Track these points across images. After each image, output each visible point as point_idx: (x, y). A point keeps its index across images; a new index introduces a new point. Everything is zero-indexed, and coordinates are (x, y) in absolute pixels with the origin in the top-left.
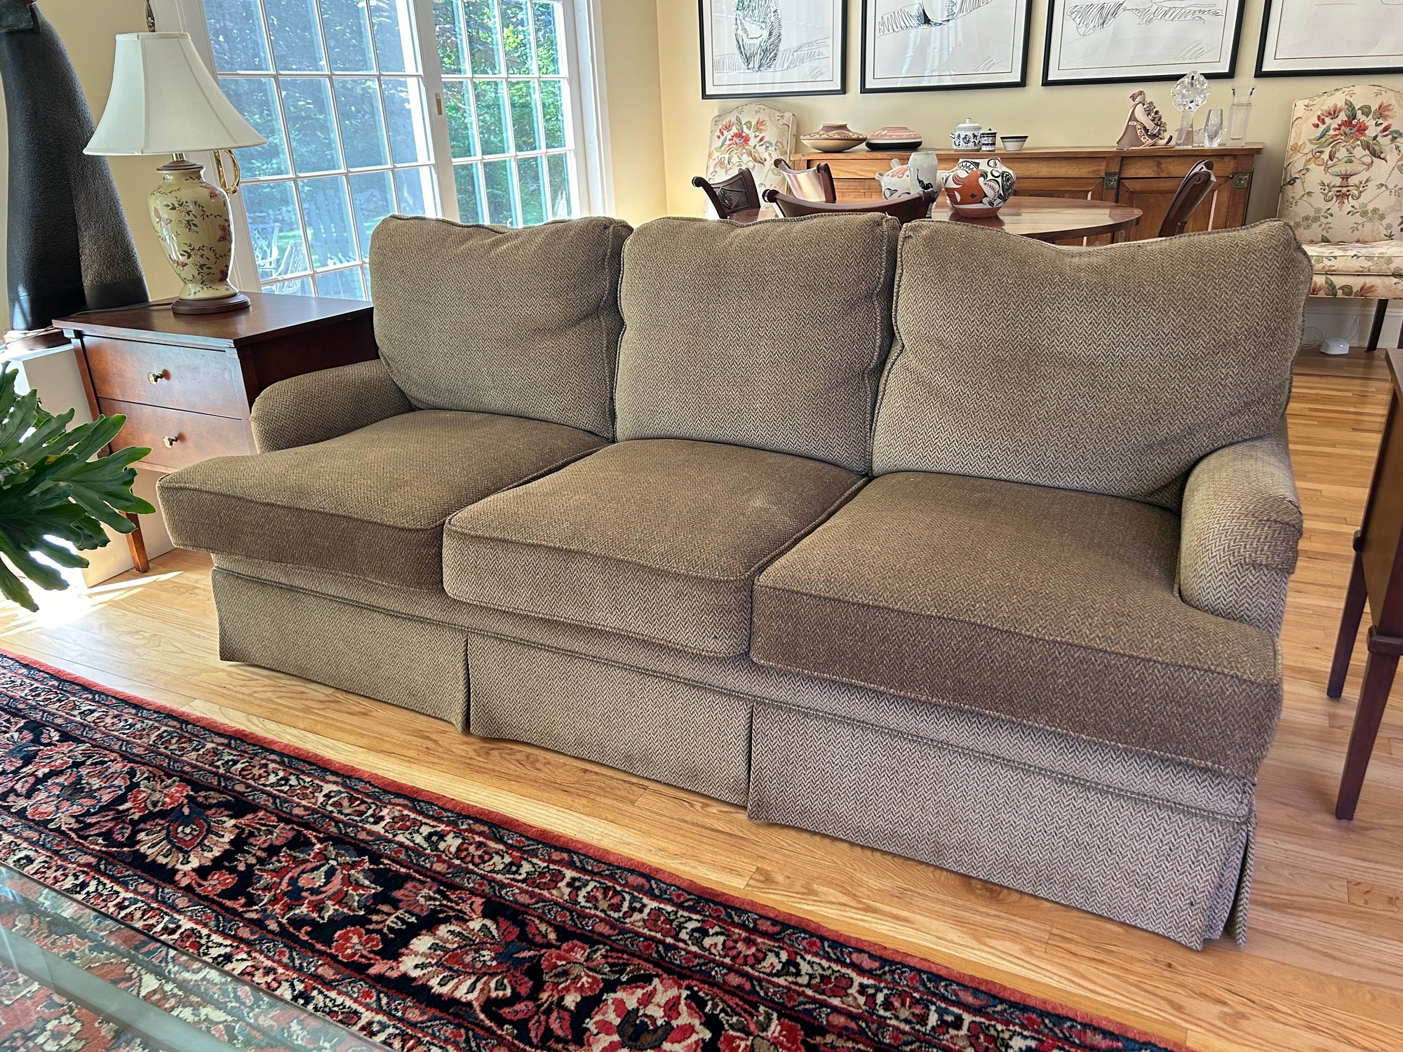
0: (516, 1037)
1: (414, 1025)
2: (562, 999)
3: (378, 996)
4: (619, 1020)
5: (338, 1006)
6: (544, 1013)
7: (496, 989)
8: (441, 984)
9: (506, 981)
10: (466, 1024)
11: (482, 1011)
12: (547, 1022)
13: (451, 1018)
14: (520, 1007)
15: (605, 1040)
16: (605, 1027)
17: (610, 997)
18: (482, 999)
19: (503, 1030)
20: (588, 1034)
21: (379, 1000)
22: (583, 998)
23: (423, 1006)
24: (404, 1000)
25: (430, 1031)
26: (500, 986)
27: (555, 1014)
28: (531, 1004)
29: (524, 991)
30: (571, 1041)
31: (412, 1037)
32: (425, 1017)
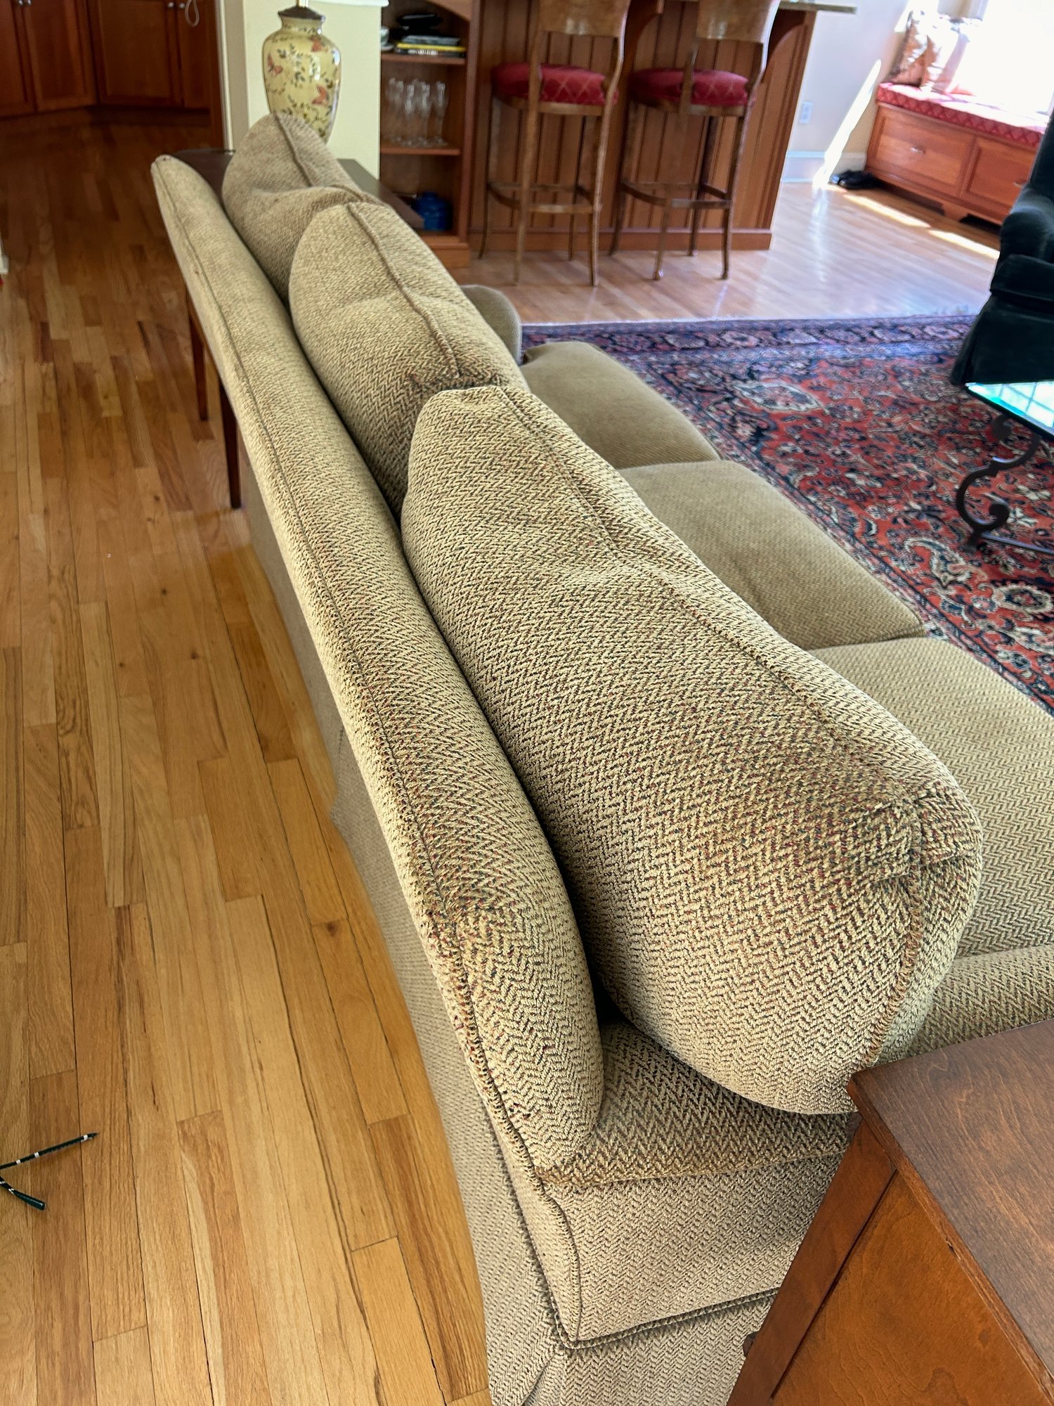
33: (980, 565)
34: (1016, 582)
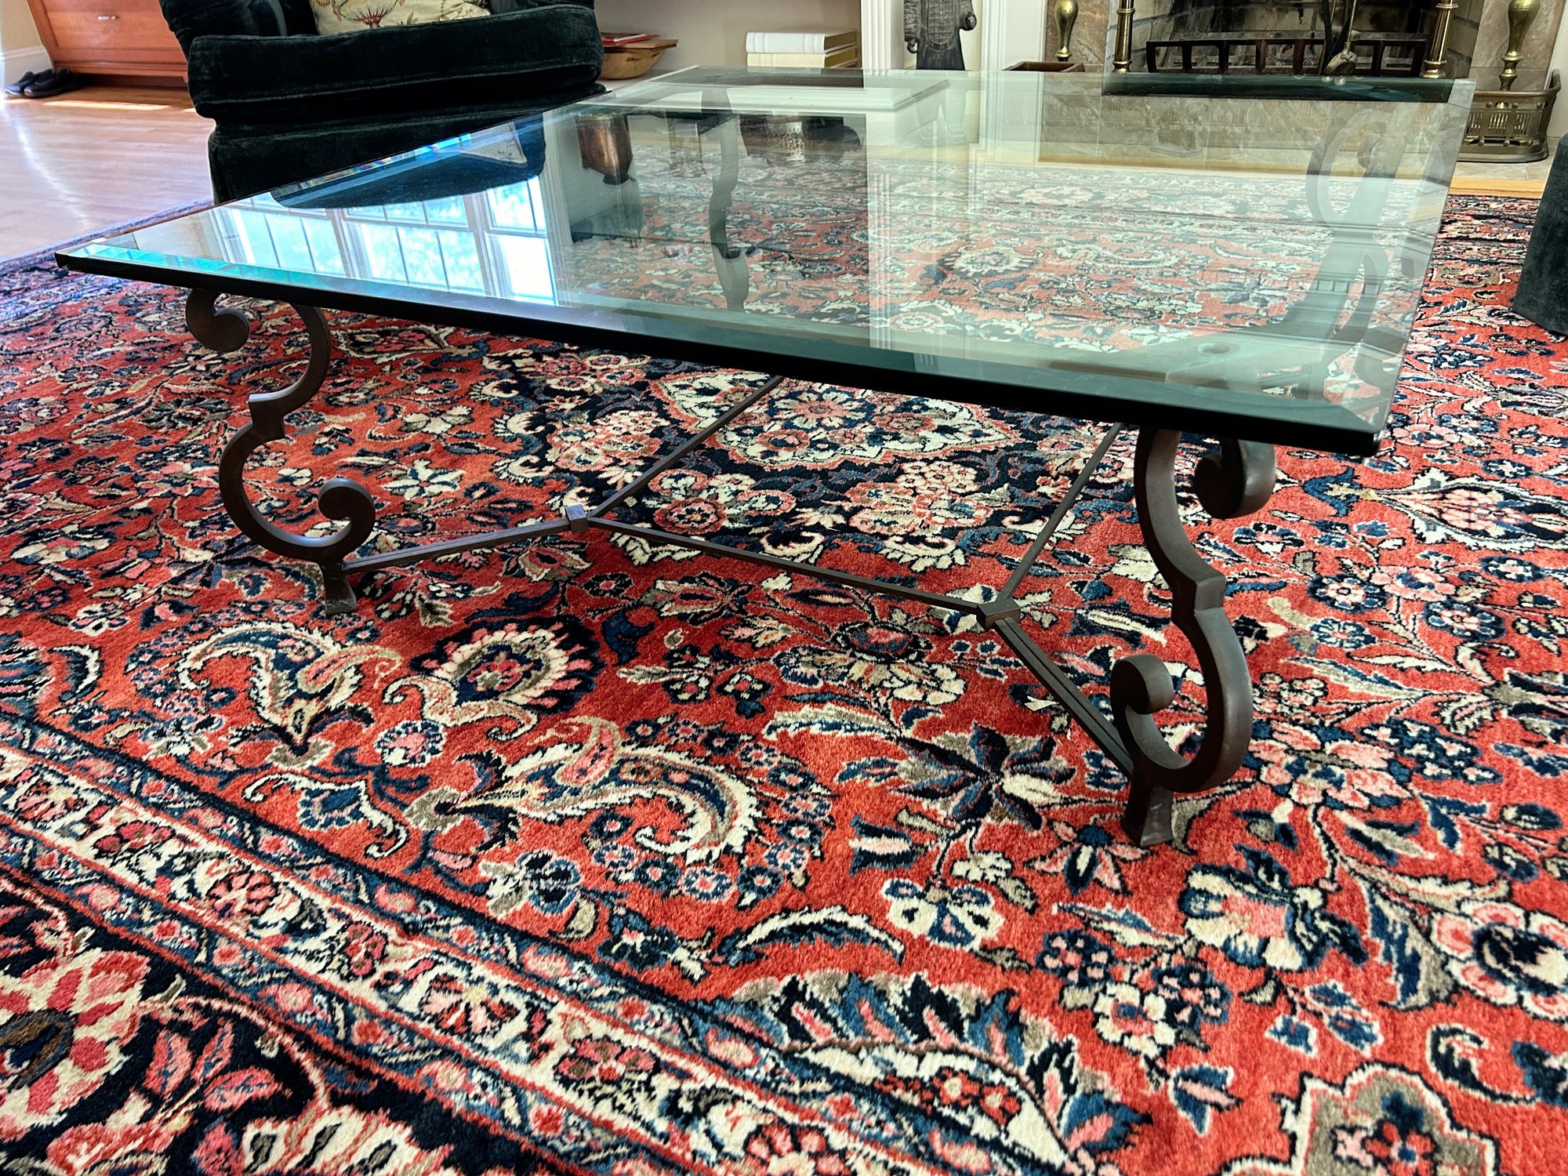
0: (259, 1032)
1: (447, 1053)
2: (146, 1117)
3: (525, 1121)
4: (57, 1070)
5: (605, 1096)
6: (193, 1083)
7: (273, 1138)
8: (389, 1147)
9: (249, 1159)
10: (348, 1056)
11: (312, 1089)
12: (193, 1066)
13: (376, 1070)
14: (234, 1098)
15: (100, 1031)
16: (90, 1056)
17: (50, 1118)
18: (310, 1114)
19: (281, 1047)
20: (126, 1041)
21: (522, 1110)
22: (103, 1119)
23: (430, 1095)
24: (470, 1109)
25: (417, 1042)
26: (262, 1148)
27: (173, 1082)
28: (214, 1102)
29: (218, 1136)
30: (162, 1027)
31: (452, 1030)
32: (426, 1070)
33: (375, 637)
34: (465, 637)
